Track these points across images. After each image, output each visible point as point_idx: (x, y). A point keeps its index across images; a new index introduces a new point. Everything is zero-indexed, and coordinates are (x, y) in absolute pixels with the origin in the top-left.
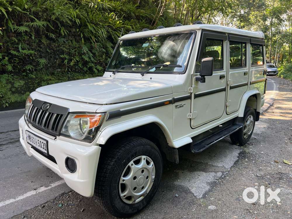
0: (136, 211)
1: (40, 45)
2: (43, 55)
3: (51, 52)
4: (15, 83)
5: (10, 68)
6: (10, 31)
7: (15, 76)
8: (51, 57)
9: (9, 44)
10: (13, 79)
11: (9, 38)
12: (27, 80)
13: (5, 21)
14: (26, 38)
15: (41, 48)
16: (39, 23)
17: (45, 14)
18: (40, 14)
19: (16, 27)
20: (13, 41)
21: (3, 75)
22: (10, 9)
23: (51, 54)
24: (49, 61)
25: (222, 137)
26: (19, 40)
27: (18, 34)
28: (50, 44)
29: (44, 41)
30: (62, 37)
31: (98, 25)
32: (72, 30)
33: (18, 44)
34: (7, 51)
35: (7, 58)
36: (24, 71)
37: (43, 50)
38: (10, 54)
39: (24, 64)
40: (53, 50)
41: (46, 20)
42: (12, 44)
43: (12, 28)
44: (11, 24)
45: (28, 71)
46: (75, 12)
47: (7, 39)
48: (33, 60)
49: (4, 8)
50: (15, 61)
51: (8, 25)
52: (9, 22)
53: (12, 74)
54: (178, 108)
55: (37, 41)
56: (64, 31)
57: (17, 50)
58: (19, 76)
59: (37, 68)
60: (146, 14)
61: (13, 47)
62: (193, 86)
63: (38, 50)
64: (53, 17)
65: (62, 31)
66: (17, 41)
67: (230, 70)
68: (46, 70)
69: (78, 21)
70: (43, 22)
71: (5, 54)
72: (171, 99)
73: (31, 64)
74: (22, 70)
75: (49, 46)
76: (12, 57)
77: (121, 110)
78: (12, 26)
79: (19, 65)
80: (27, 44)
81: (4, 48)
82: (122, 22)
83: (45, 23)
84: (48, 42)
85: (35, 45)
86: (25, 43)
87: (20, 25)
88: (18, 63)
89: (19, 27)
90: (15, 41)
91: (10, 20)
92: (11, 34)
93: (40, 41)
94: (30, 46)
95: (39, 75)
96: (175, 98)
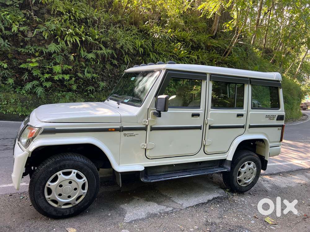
0: (61, 215)
1: (104, 69)
2: (105, 78)
3: (112, 76)
4: (77, 100)
5: (74, 87)
6: (81, 57)
7: (79, 95)
8: (111, 81)
9: (78, 67)
10: (76, 97)
11: (79, 62)
12: (87, 99)
13: (79, 49)
14: (93, 63)
15: (104, 72)
16: (105, 51)
17: (112, 43)
18: (108, 43)
19: (86, 54)
20: (82, 65)
21: (68, 93)
22: (84, 39)
23: (112, 78)
24: (109, 84)
25: (191, 174)
26: (87, 65)
27: (87, 60)
28: (113, 70)
29: (108, 66)
30: (125, 64)
31: (161, 55)
32: (136, 58)
33: (85, 68)
34: (76, 73)
35: (74, 79)
36: (87, 91)
37: (105, 74)
38: (77, 76)
39: (88, 85)
40: (115, 75)
41: (112, 49)
42: (81, 67)
43: (83, 54)
44: (82, 51)
45: (89, 92)
46: (140, 42)
47: (78, 63)
48: (95, 82)
49: (79, 38)
50: (80, 82)
51: (80, 51)
52: (82, 49)
53: (76, 93)
54: (128, 136)
55: (102, 66)
56: (128, 58)
57: (83, 73)
58: (82, 95)
59: (97, 90)
60: (219, 44)
61: (81, 70)
62: (149, 119)
63: (101, 74)
64: (118, 46)
65: (125, 59)
66: (84, 65)
67: (210, 110)
68: (106, 92)
69: (141, 50)
70: (109, 50)
71: (73, 75)
72: (119, 127)
73: (93, 85)
74: (85, 90)
75: (111, 71)
76: (78, 79)
77: (56, 128)
78: (83, 53)
79: (82, 85)
80: (93, 68)
81: (74, 70)
82: (186, 52)
83: (110, 51)
84: (112, 67)
85: (99, 69)
86: (91, 67)
87: (89, 52)
88: (82, 84)
89: (88, 54)
90: (83, 66)
91: (83, 48)
92: (81, 59)
93: (104, 66)
94: (95, 70)
95: (99, 95)
96: (124, 127)
